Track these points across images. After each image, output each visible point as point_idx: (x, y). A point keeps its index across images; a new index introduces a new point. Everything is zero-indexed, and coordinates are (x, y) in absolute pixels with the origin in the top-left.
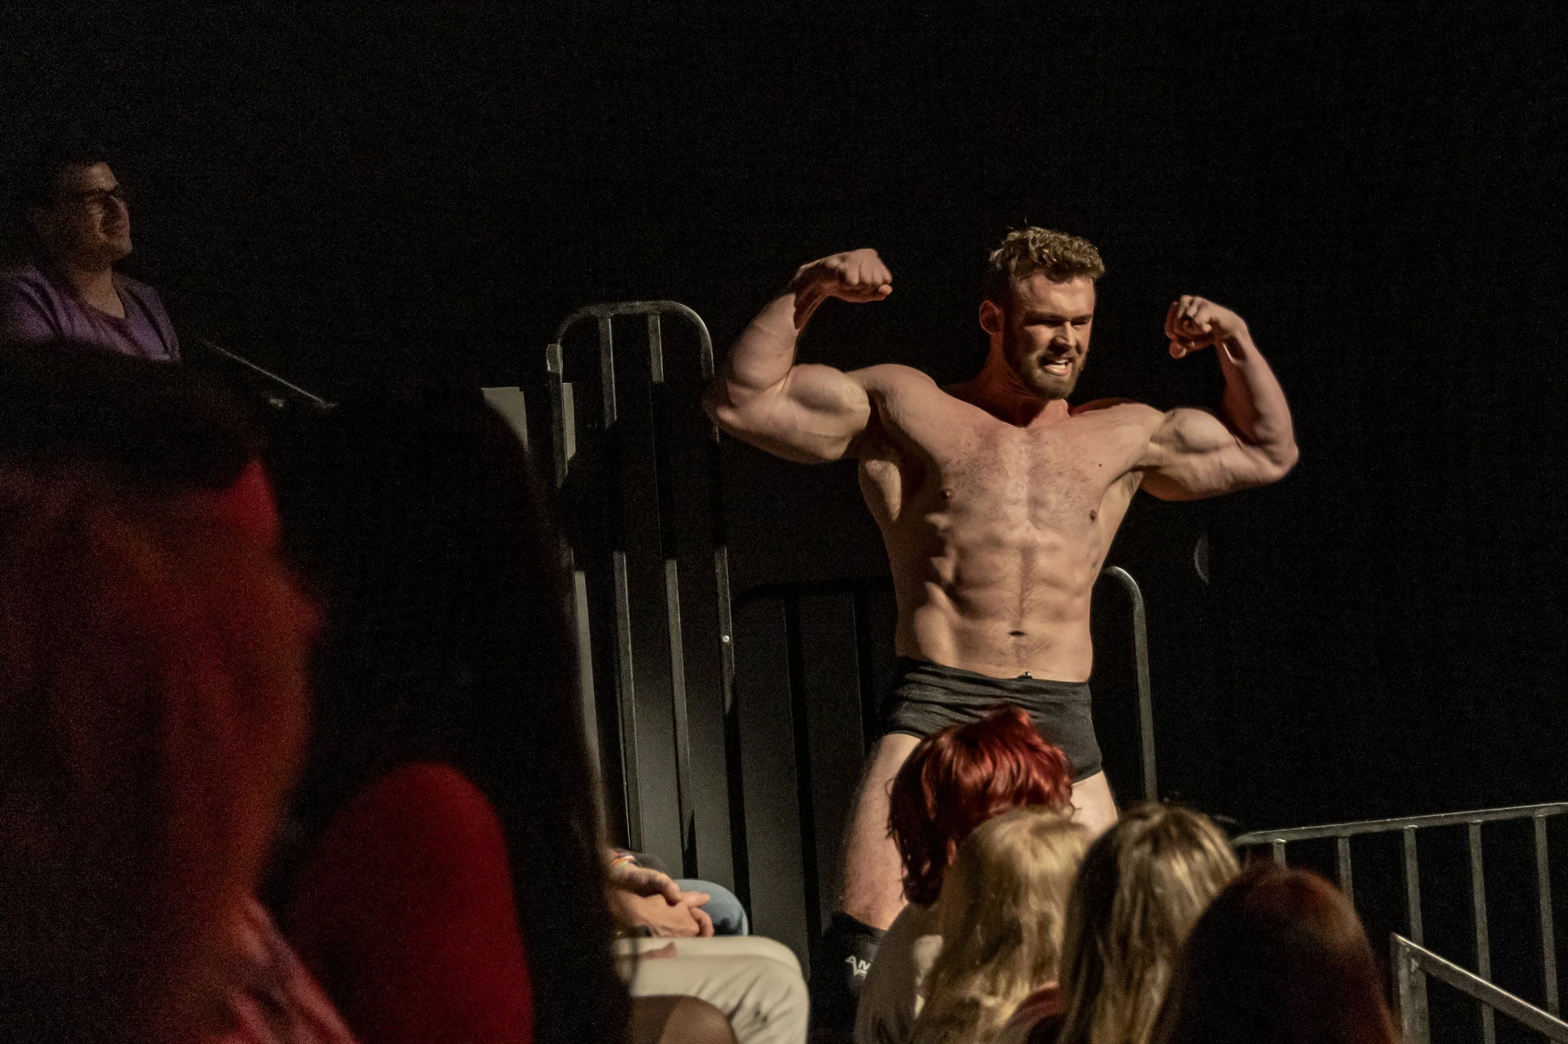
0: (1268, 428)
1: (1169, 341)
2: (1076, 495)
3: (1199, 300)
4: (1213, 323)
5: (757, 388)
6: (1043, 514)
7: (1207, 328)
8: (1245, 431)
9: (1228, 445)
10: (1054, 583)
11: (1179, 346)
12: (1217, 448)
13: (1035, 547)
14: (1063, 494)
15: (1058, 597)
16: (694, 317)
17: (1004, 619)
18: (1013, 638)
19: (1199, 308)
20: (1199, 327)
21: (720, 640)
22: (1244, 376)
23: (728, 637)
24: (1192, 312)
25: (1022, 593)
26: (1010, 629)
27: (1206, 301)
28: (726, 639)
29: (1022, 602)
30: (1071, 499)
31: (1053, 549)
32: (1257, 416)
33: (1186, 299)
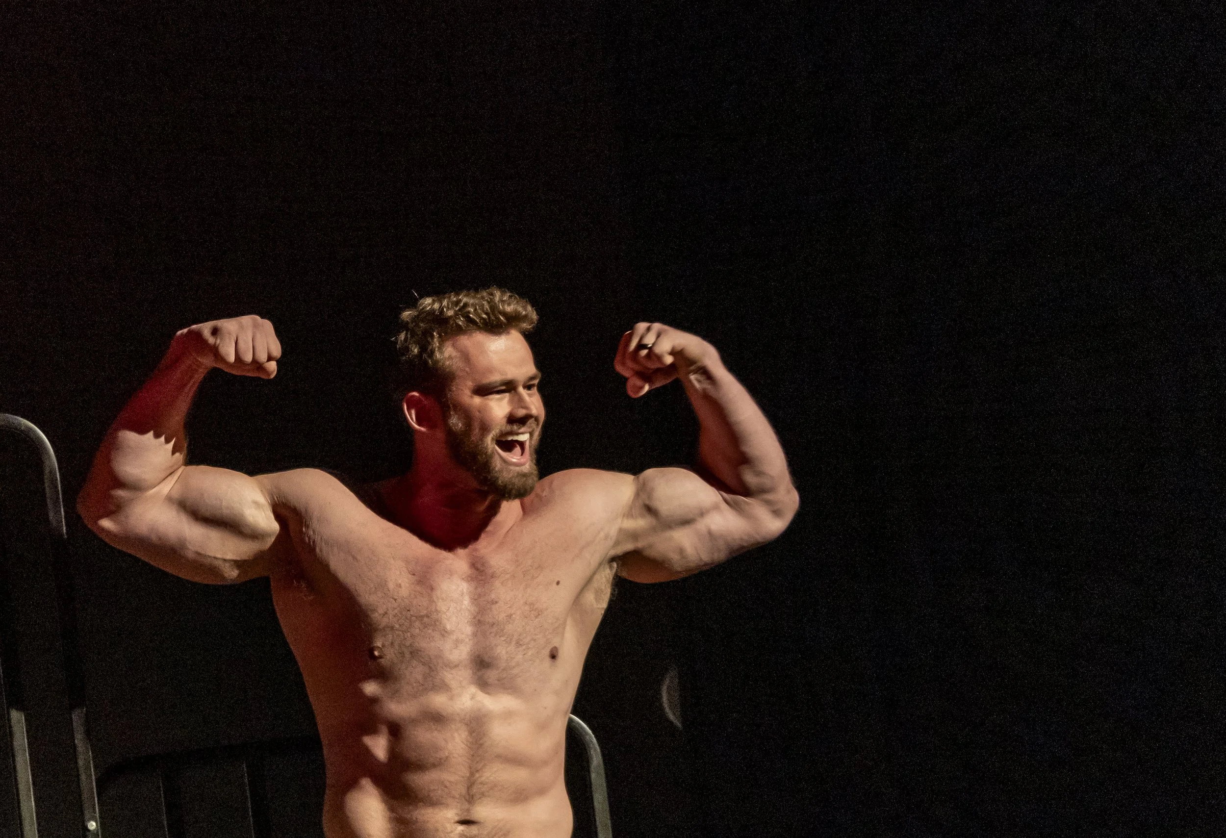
0: (759, 474)
1: (625, 380)
2: (529, 638)
3: (657, 326)
4: (677, 353)
5: (136, 487)
6: (492, 675)
7: (669, 360)
8: (730, 480)
9: (716, 507)
10: (515, 760)
11: (639, 383)
12: (702, 513)
13: (485, 716)
14: (513, 643)
15: (519, 776)
16: (34, 432)
17: (447, 806)
18: (461, 828)
19: (659, 336)
20: (659, 358)
21: (86, 829)
22: (720, 411)
23: (94, 824)
24: (649, 340)
25: (472, 774)
26: (457, 818)
27: (666, 327)
28: (92, 825)
29: (469, 788)
30: (524, 647)
31: (508, 715)
32: (743, 460)
33: (642, 326)
